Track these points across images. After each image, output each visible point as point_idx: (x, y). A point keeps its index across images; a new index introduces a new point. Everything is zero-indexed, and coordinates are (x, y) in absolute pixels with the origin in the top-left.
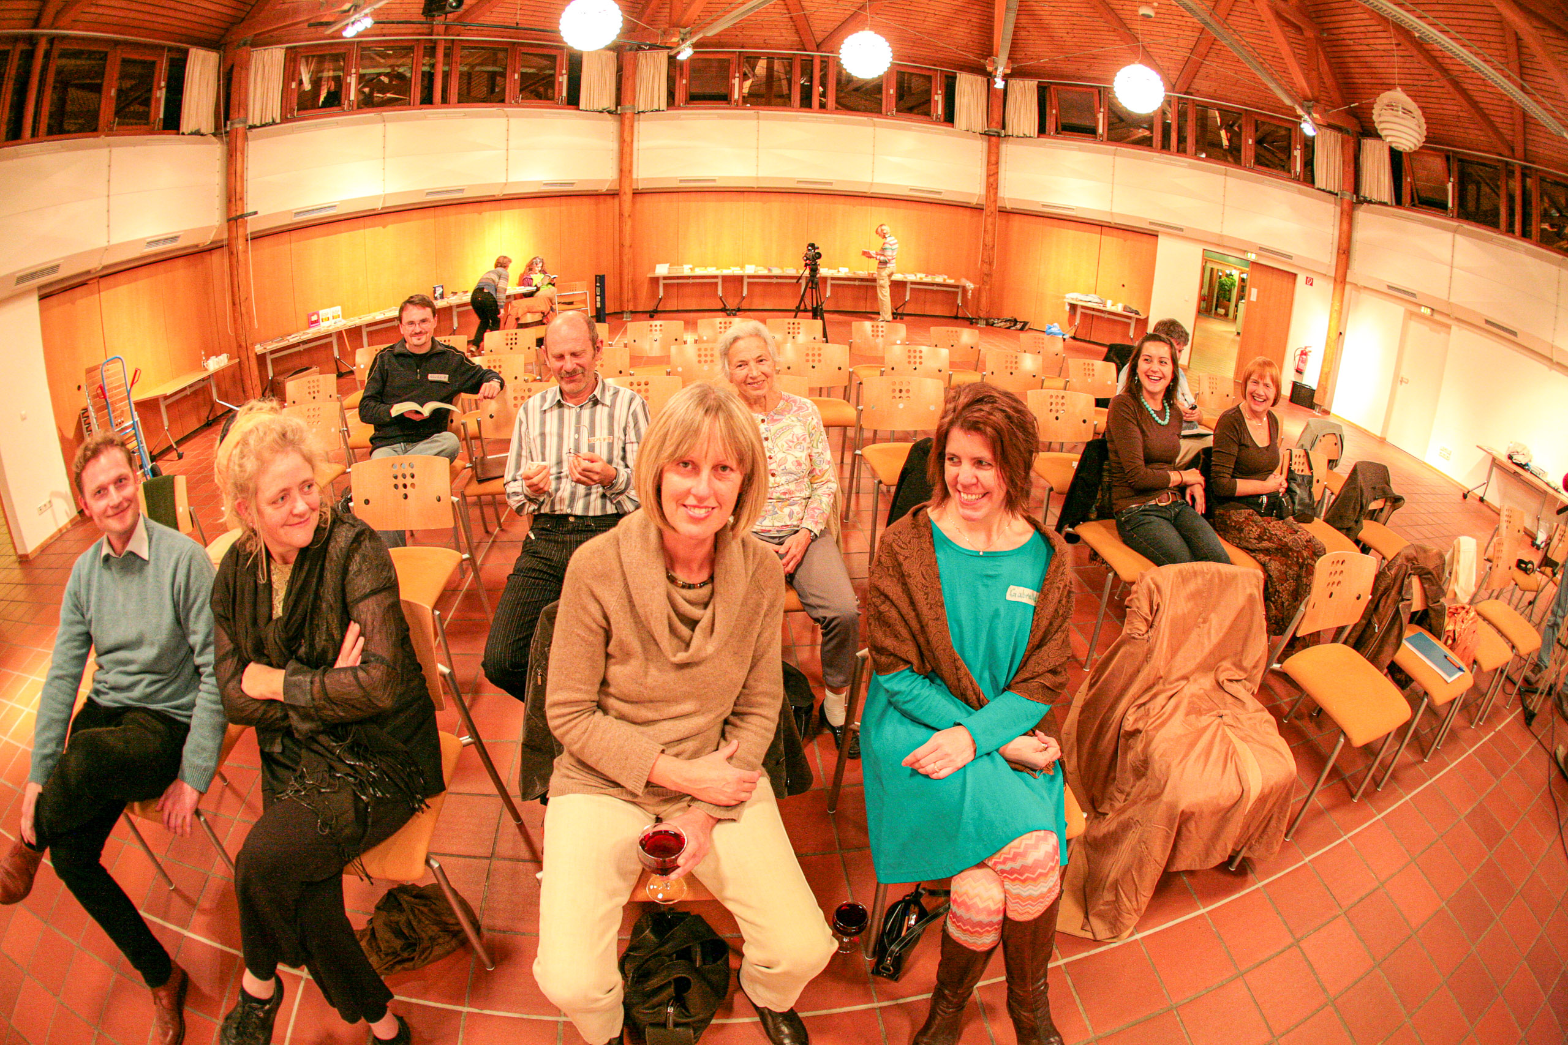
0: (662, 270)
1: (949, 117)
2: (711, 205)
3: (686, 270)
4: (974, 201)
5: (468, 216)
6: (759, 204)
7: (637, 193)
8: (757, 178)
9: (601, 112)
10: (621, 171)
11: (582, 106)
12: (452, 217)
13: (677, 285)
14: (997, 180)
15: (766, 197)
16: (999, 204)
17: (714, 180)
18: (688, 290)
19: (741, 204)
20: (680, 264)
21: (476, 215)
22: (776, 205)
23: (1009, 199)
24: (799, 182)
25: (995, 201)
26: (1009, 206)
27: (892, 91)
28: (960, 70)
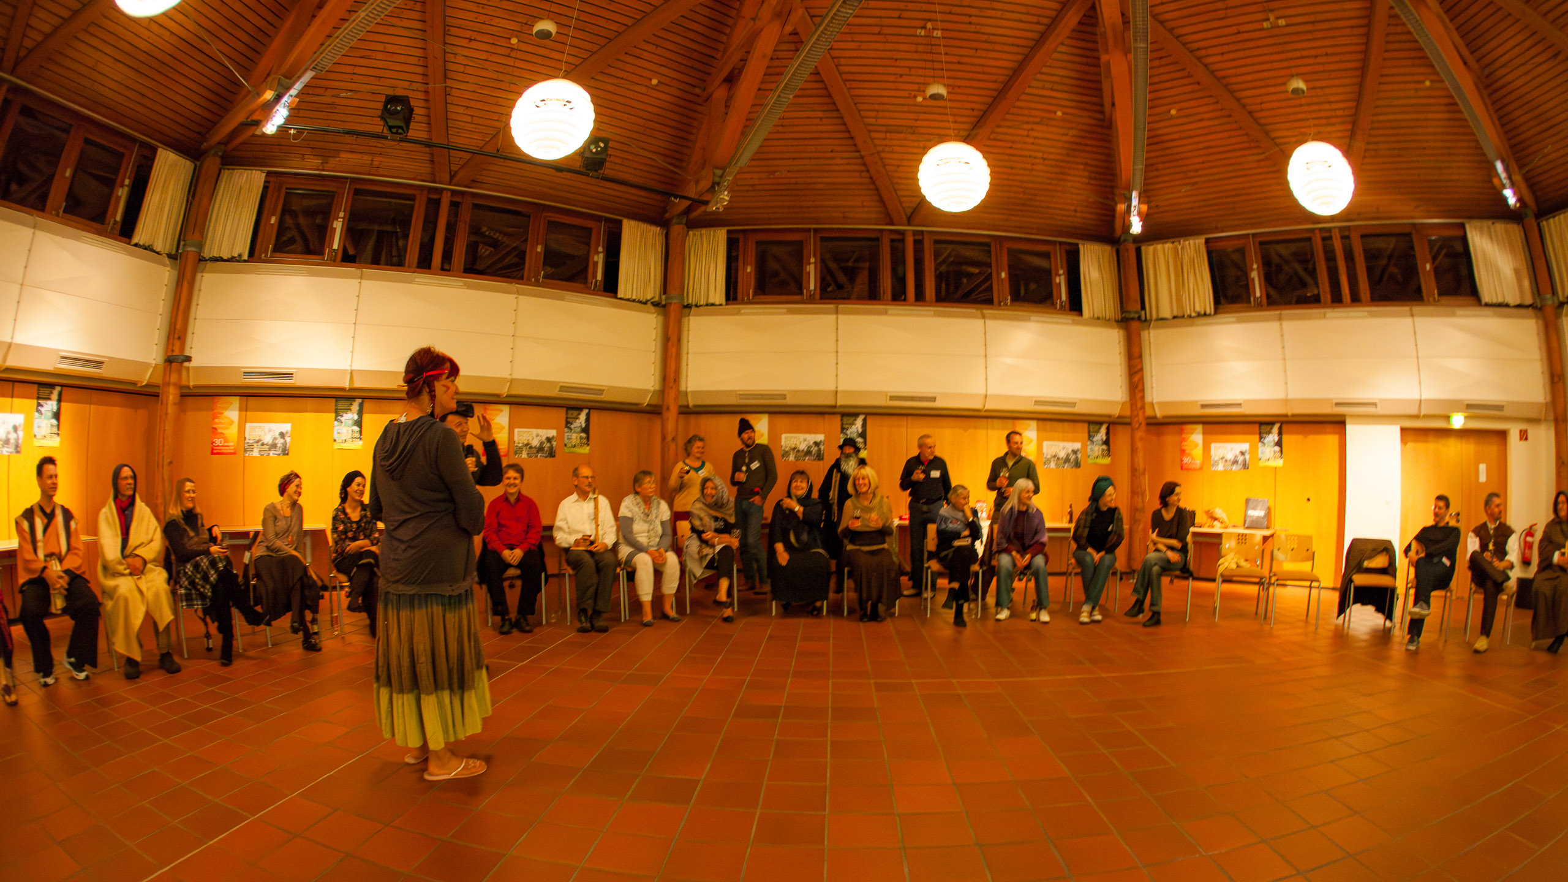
1: (1075, 305)
4: (1116, 411)
7: (687, 411)
9: (645, 303)
10: (665, 377)
11: (620, 294)
14: (1142, 379)
16: (1149, 412)
23: (1162, 404)
25: (1143, 407)
26: (1159, 413)
27: (1003, 275)
28: (1083, 239)
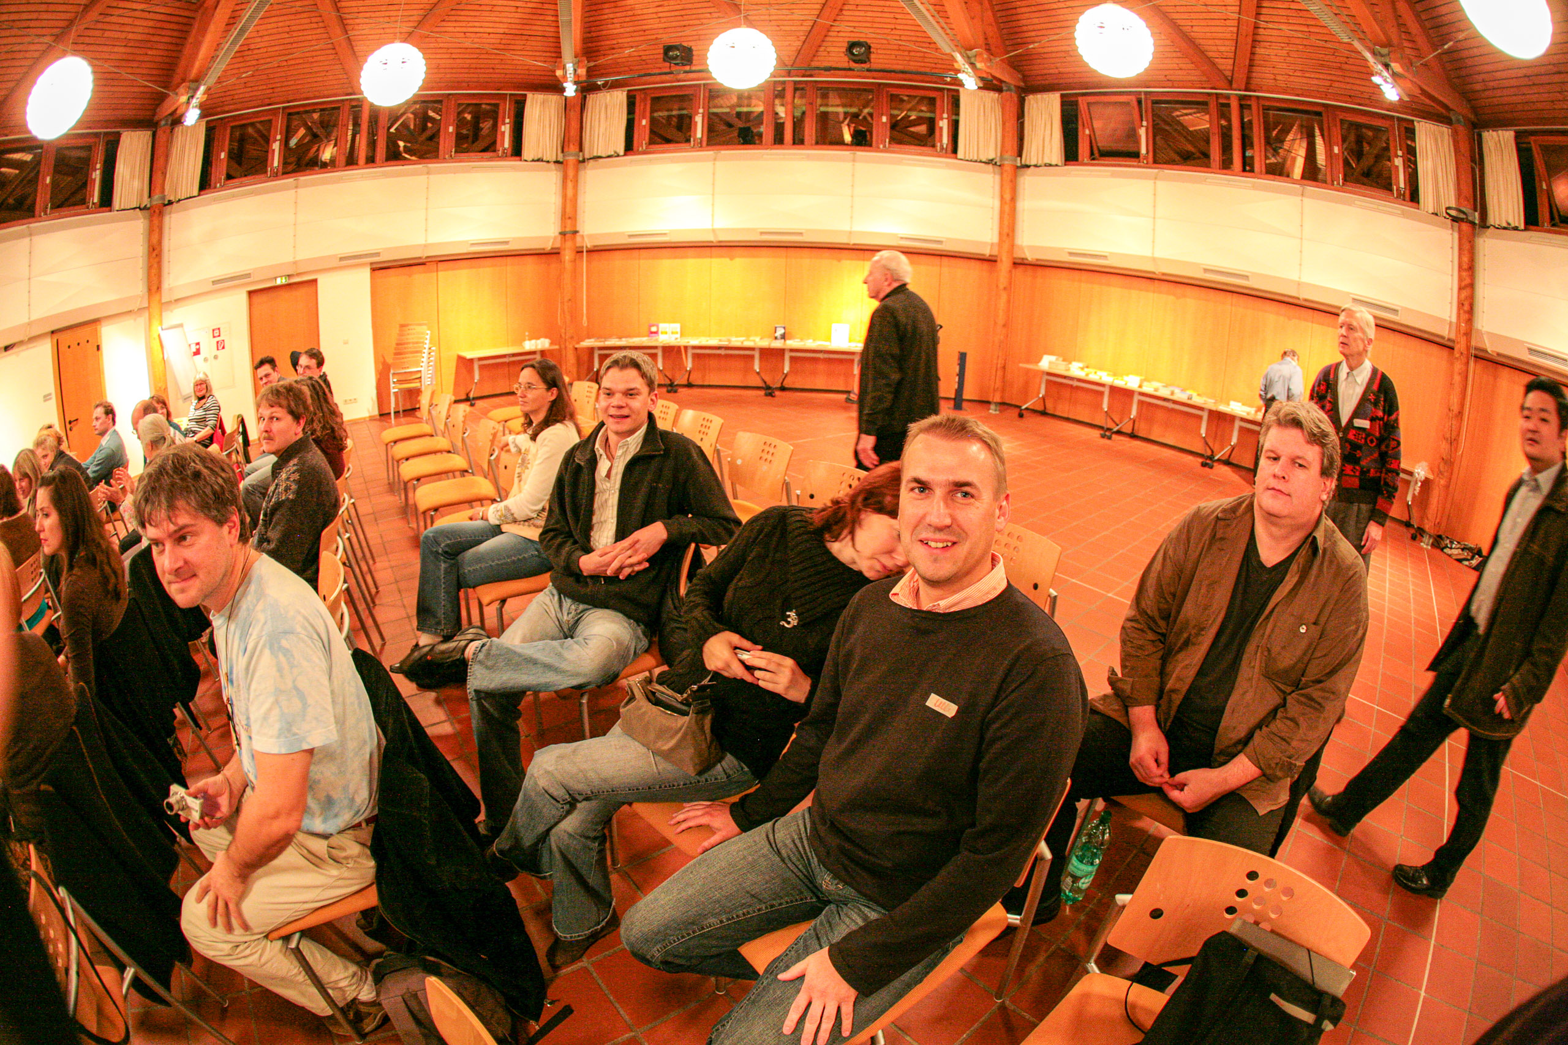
0: (1047, 363)
2: (1115, 293)
3: (1076, 370)
5: (825, 262)
6: (1171, 298)
7: (1019, 263)
8: (1154, 260)
10: (1000, 234)
12: (806, 261)
13: (1059, 384)
15: (1180, 289)
17: (1105, 257)
18: (1081, 395)
19: (1151, 295)
20: (1068, 360)
21: (835, 262)
22: (1192, 302)
24: (1206, 270)
25: (1469, 337)
